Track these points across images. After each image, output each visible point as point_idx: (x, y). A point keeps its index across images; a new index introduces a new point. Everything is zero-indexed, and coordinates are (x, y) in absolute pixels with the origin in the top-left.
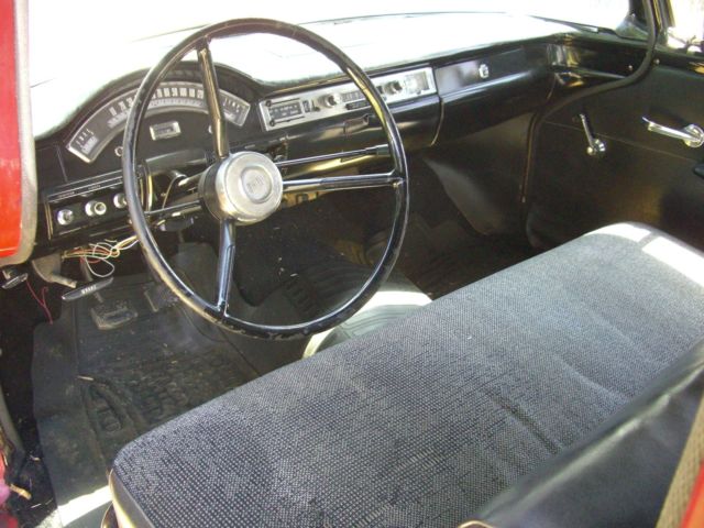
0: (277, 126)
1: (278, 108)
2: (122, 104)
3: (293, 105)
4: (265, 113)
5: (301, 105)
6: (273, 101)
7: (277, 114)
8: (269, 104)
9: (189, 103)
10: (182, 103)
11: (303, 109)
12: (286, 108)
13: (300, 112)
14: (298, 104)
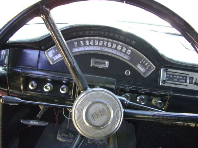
0: (166, 85)
1: (173, 75)
2: (82, 42)
3: (183, 77)
4: (163, 75)
5: (188, 79)
6: (170, 70)
7: (170, 78)
8: (166, 71)
9: (122, 55)
10: (118, 53)
11: (188, 81)
12: (178, 77)
13: (186, 82)
14: (186, 77)
